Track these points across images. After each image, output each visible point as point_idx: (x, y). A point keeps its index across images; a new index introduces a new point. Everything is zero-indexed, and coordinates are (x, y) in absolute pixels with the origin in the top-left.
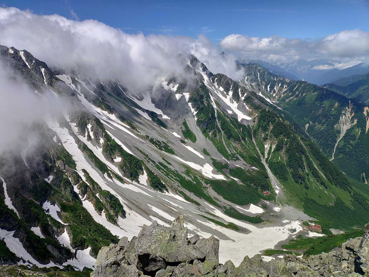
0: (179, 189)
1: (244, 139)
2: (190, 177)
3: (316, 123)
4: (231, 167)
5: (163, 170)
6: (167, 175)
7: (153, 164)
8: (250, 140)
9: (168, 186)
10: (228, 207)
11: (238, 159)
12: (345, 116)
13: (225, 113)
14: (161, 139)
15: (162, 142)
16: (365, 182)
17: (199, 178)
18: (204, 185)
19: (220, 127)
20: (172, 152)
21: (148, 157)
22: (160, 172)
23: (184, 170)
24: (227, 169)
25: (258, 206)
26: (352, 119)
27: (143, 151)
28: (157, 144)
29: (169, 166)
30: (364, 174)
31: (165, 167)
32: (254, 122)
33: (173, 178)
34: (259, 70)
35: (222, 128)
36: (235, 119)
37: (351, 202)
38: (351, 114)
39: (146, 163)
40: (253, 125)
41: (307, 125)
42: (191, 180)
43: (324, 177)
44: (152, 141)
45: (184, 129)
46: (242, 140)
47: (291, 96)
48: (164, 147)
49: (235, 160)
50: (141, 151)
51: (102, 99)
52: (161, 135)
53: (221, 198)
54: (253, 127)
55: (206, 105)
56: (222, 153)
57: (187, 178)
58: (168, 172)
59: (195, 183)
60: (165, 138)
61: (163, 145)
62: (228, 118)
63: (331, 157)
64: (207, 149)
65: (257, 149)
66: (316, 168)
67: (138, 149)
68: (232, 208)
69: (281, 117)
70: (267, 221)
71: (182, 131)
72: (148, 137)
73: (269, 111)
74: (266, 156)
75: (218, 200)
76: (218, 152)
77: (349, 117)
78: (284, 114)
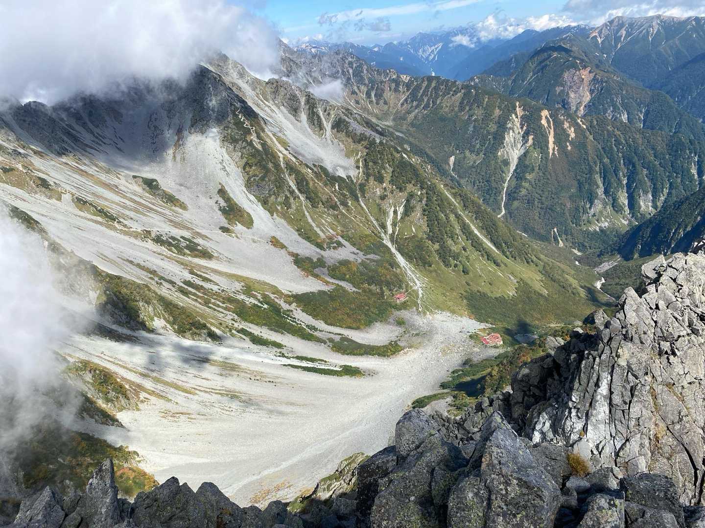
0: (236, 325)
1: (345, 204)
2: (255, 297)
3: (467, 153)
4: (330, 262)
5: (194, 294)
6: (206, 303)
7: (170, 286)
8: (356, 204)
9: (212, 324)
10: (337, 338)
11: (340, 244)
12: (513, 131)
13: (300, 158)
14: (177, 233)
15: (182, 237)
16: (558, 242)
17: (272, 296)
18: (285, 306)
19: (294, 187)
20: (206, 254)
21: (157, 275)
22: (189, 301)
23: (238, 286)
24: (324, 267)
25: (389, 323)
26: (525, 136)
27: (142, 263)
28: (170, 244)
29: (207, 285)
30: (555, 230)
31: (198, 288)
32: (358, 167)
33: (218, 306)
34: (350, 63)
35: (299, 190)
36: (321, 167)
37: (542, 281)
38: (522, 128)
39: (154, 287)
40: (356, 174)
41: (452, 159)
42: (256, 303)
43: (494, 248)
44: (158, 240)
45: (223, 203)
46: (341, 207)
47: (417, 107)
48: (187, 247)
49: (334, 248)
50: (138, 265)
51: (24, 167)
52: (177, 225)
53: (320, 324)
54: (358, 178)
55: (259, 147)
56: (308, 239)
57: (250, 301)
58: (207, 297)
59: (266, 306)
60: (188, 229)
61: (184, 244)
62: (308, 166)
63: (500, 209)
64: (279, 235)
65: (372, 218)
66: (478, 234)
67: (131, 262)
68: (344, 339)
69: (405, 151)
70: (410, 347)
71: (220, 209)
72: (149, 232)
73: (381, 143)
74: (390, 231)
75: (316, 329)
76: (300, 239)
77: (519, 133)
78: (410, 144)
